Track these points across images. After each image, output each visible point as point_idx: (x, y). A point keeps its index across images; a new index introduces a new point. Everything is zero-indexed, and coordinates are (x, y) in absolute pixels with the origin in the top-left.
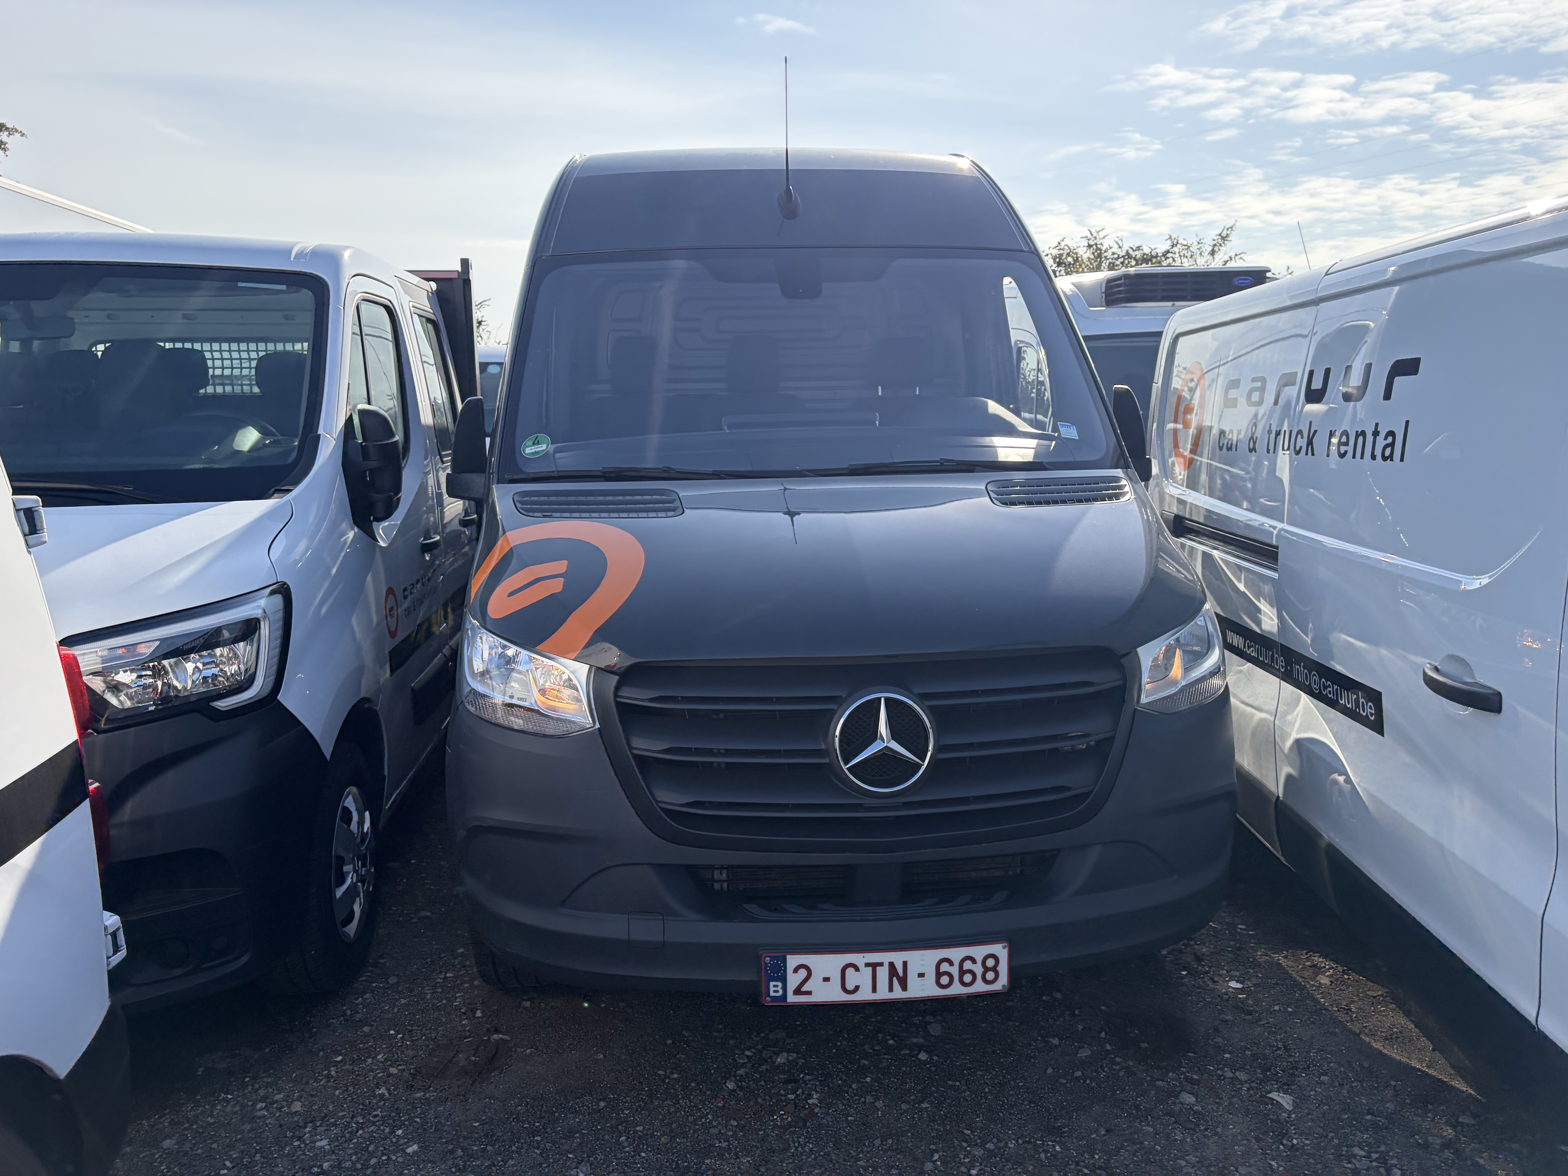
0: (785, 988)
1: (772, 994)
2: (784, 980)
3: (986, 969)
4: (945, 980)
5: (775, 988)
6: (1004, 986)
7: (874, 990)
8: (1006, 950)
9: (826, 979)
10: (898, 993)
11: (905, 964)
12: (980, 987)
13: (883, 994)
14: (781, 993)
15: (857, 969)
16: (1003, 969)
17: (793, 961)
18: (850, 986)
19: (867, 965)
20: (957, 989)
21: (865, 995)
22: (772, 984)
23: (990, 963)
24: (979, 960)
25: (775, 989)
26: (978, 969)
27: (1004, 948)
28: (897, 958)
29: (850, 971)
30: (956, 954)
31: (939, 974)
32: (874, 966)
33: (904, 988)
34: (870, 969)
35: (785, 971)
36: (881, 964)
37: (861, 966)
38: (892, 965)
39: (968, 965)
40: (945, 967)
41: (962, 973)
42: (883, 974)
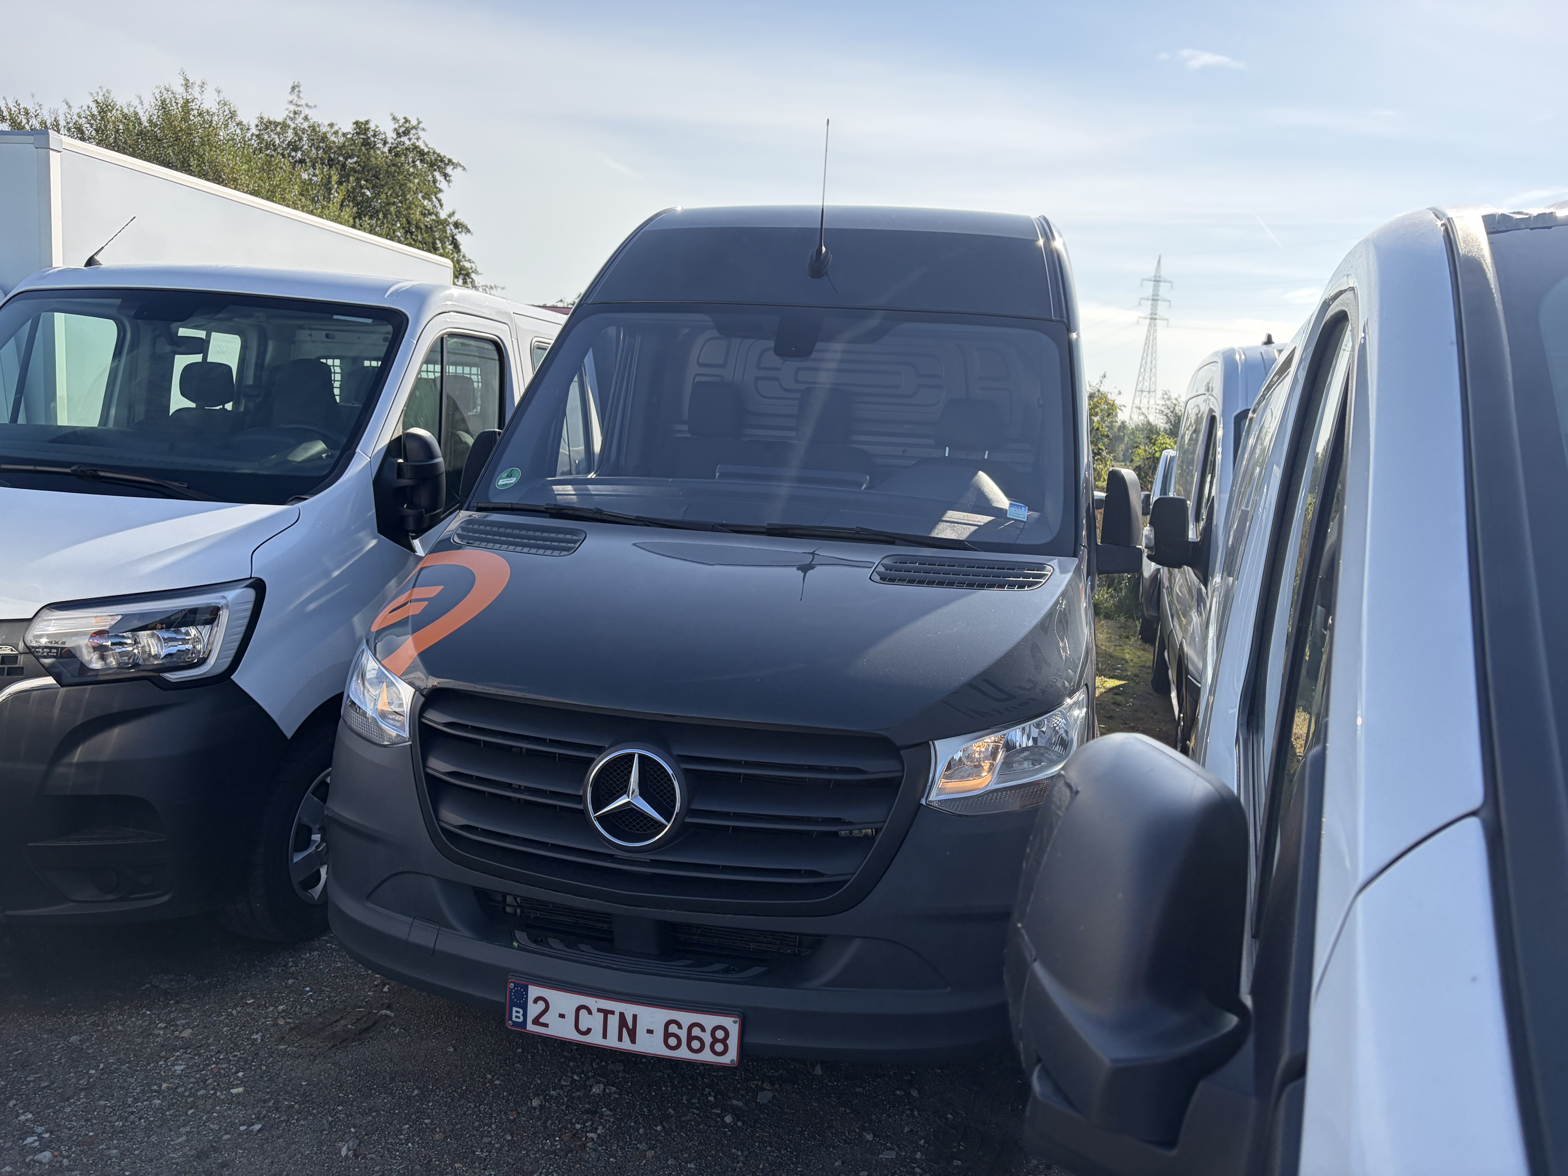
0: (525, 1015)
1: (514, 1019)
2: (524, 1007)
3: (715, 1040)
4: (672, 1041)
5: (516, 1014)
6: (732, 1061)
7: (605, 1036)
8: (737, 1025)
9: (562, 1016)
10: (626, 1045)
11: (635, 1017)
12: (707, 1056)
13: (612, 1042)
14: (521, 1020)
15: (590, 1012)
16: (733, 1042)
17: (534, 991)
18: (583, 1028)
19: (599, 1010)
20: (683, 1053)
21: (594, 1038)
22: (515, 1009)
23: (720, 1034)
24: (709, 1030)
25: (518, 1015)
26: (708, 1039)
27: (735, 1022)
28: (629, 1010)
29: (583, 1012)
30: (686, 1018)
31: (667, 1035)
32: (606, 1013)
33: (633, 1041)
34: (602, 1015)
35: (527, 999)
36: (613, 1013)
37: (594, 1011)
38: (622, 1015)
39: (696, 1032)
40: (673, 1028)
41: (690, 1038)
42: (614, 1022)
